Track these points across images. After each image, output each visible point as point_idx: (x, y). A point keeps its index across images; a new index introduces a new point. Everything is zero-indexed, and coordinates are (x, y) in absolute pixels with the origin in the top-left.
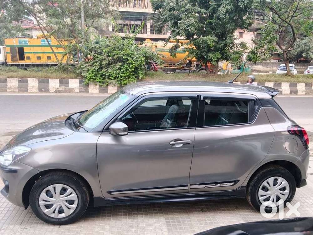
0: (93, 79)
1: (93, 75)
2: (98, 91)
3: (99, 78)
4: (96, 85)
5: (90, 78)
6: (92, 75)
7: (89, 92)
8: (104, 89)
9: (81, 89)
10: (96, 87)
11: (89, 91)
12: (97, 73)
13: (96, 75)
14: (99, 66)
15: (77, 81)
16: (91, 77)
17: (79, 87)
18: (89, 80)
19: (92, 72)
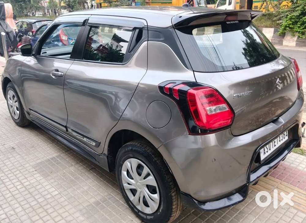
0: (290, 28)
1: (291, 22)
2: (295, 44)
3: (299, 27)
4: (294, 35)
5: (286, 27)
6: (289, 23)
7: (282, 44)
8: (304, 42)
9: (274, 39)
10: (293, 38)
11: (284, 43)
12: (297, 20)
13: (295, 23)
14: (301, 11)
15: (272, 30)
16: (288, 25)
17: (272, 37)
18: (285, 29)
19: (291, 19)
